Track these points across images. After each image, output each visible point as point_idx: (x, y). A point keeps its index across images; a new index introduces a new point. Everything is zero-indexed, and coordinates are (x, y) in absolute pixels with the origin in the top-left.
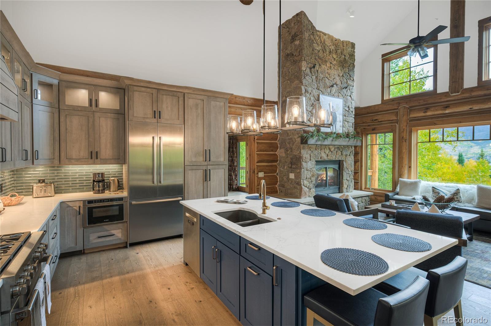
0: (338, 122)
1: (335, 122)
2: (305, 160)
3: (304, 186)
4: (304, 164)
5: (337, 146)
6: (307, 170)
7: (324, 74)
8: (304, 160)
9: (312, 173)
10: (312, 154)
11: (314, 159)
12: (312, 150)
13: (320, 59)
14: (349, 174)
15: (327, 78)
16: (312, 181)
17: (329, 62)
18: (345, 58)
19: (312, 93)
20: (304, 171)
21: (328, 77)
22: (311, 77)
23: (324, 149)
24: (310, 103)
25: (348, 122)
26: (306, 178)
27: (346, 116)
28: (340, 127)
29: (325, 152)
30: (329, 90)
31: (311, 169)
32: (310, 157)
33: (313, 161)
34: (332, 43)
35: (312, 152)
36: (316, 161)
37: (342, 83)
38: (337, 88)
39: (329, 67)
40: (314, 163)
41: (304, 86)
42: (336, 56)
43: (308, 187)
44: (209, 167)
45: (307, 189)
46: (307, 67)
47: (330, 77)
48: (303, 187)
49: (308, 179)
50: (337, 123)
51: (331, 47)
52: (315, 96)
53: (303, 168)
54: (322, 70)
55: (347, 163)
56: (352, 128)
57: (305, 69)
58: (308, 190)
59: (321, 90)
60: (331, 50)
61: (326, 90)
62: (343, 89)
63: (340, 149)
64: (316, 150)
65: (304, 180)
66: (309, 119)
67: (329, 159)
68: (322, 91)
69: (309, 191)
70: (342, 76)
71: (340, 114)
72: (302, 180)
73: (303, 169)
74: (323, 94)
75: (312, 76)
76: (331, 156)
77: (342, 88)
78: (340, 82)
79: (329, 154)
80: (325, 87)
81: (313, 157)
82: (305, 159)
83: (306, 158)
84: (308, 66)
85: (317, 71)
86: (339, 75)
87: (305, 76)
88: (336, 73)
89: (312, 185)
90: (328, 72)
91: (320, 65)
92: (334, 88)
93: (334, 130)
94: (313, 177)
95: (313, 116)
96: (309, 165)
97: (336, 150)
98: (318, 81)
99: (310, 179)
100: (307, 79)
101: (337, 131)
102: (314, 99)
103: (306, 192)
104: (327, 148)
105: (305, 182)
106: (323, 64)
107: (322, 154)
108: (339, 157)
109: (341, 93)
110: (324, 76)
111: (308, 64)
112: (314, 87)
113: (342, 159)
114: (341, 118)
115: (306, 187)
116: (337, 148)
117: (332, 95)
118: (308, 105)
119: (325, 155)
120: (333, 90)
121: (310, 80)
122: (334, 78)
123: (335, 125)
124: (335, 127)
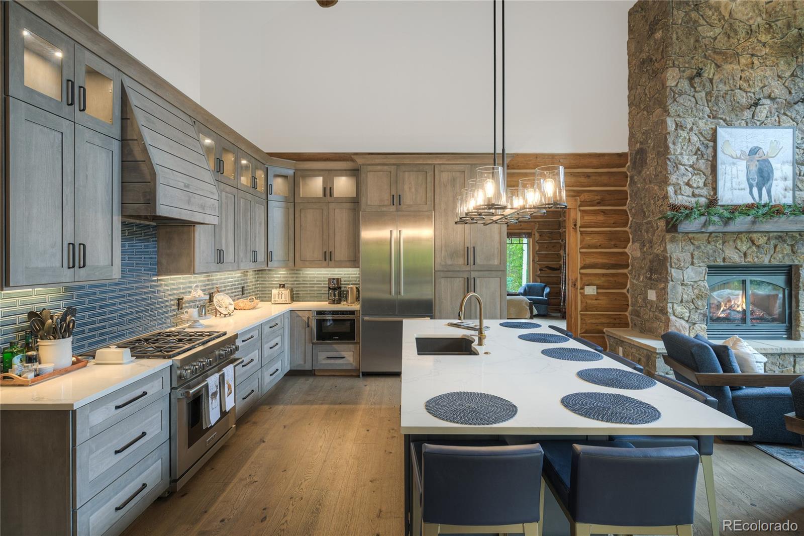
0: (776, 180)
1: (768, 180)
2: (676, 264)
3: (676, 317)
4: (674, 272)
5: (775, 234)
6: (682, 285)
7: (731, 82)
8: (673, 264)
9: (696, 291)
10: (696, 253)
11: (704, 262)
12: (696, 243)
13: (720, 53)
15: (740, 89)
16: (697, 308)
17: (747, 54)
18: (800, 34)
19: (695, 128)
20: (674, 287)
21: (745, 85)
22: (694, 96)
23: (734, 241)
24: (690, 148)
26: (682, 301)
28: (783, 192)
29: (736, 248)
30: (747, 114)
31: (695, 282)
32: (693, 258)
33: (700, 266)
34: (757, 11)
35: (698, 247)
36: (709, 267)
37: (790, 93)
38: (776, 106)
39: (746, 65)
40: (704, 269)
41: (673, 117)
42: (769, 37)
43: (687, 319)
44: (474, 274)
45: (683, 322)
46: (680, 78)
47: (749, 85)
48: (672, 318)
49: (687, 302)
50: (774, 183)
51: (751, 22)
52: (703, 133)
53: (672, 281)
54: (726, 75)
57: (675, 83)
58: (687, 326)
59: (721, 119)
60: (753, 27)
61: (737, 115)
62: (796, 103)
63: (785, 241)
64: (709, 243)
65: (675, 306)
66: (689, 180)
67: (749, 262)
68: (725, 120)
69: (690, 327)
70: (792, 75)
71: (783, 163)
72: (670, 305)
73: (671, 283)
74: (729, 124)
75: (696, 95)
76: (757, 257)
77: (792, 102)
78: (785, 91)
79: (749, 252)
80: (737, 108)
81: (699, 258)
82: (676, 261)
83: (678, 260)
84: (685, 74)
85: (711, 81)
86: (779, 76)
87: (677, 96)
88: (768, 73)
89: (697, 316)
90: (743, 76)
91: (718, 66)
92: (762, 107)
93: (765, 199)
94: (701, 299)
95: (699, 174)
96: (690, 274)
97: (772, 243)
98: (712, 100)
99: (691, 303)
100: (682, 102)
101: (775, 201)
102: (702, 139)
103: (681, 328)
104: (744, 239)
105: (679, 309)
106: (725, 61)
107: (728, 252)
108: (784, 257)
109: (789, 114)
110: (730, 87)
111: (684, 71)
112: (701, 114)
113: (796, 262)
114: (788, 170)
115: (683, 318)
116: (776, 238)
117: (758, 123)
118: (684, 153)
119: (737, 252)
120: (762, 112)
121: (689, 102)
122: (762, 85)
123: (767, 185)
124: (769, 192)
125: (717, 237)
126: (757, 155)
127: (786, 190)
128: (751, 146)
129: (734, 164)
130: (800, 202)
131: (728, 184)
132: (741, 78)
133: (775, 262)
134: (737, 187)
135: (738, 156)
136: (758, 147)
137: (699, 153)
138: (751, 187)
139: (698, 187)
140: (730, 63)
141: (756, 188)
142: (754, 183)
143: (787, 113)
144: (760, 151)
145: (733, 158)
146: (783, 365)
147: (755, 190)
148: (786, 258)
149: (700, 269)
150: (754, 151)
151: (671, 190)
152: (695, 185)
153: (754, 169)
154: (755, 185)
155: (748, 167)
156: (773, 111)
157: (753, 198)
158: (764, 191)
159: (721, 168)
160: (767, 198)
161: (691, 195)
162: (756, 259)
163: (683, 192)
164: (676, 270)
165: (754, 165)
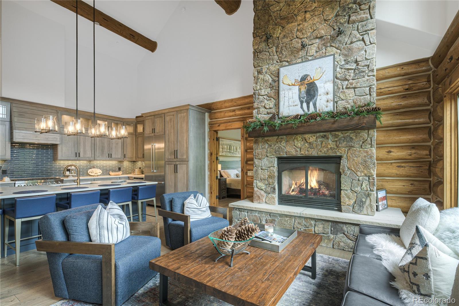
0: (320, 95)
1: (314, 96)
2: (257, 157)
3: (258, 188)
4: (256, 161)
5: (321, 134)
6: (261, 169)
7: (290, 35)
9: (269, 173)
10: (269, 149)
11: (273, 155)
12: (269, 143)
13: (284, 18)
14: (359, 180)
15: (297, 38)
16: (270, 184)
17: (302, 12)
19: (268, 71)
20: (257, 170)
21: (300, 35)
23: (293, 140)
24: (266, 84)
25: (355, 88)
26: (261, 179)
27: (346, 80)
28: (325, 103)
29: (294, 145)
30: (302, 53)
31: (268, 168)
32: (267, 152)
33: (271, 158)
35: (271, 146)
36: (280, 159)
37: (334, 29)
38: (323, 42)
39: (302, 20)
40: (275, 160)
41: (257, 67)
43: (265, 190)
44: (177, 163)
45: (262, 192)
46: (260, 43)
47: (302, 33)
48: (256, 189)
49: (264, 179)
50: (319, 97)
52: (273, 73)
54: (287, 32)
55: (351, 160)
56: (368, 96)
57: (257, 47)
58: (265, 195)
59: (285, 61)
61: (295, 56)
62: (337, 36)
63: (328, 138)
64: (277, 143)
65: (257, 182)
66: (265, 105)
67: (302, 154)
68: (287, 62)
69: (267, 195)
70: (336, 16)
71: (326, 82)
72: (255, 181)
73: (255, 168)
74: (290, 63)
75: (269, 50)
76: (308, 151)
77: (335, 36)
78: (329, 29)
79: (303, 147)
80: (294, 52)
81: (270, 152)
82: (257, 155)
84: (262, 39)
85: (278, 38)
86: (325, 20)
87: (259, 54)
88: (316, 20)
89: (270, 189)
90: (299, 28)
91: (283, 27)
92: (312, 45)
93: (312, 109)
94: (271, 178)
95: (271, 100)
96: (265, 162)
97: (319, 140)
98: (279, 51)
99: (266, 181)
100: (261, 57)
101: (319, 110)
102: (273, 77)
103: (260, 195)
104: (299, 139)
105: (260, 184)
106: (288, 23)
107: (288, 148)
108: (328, 150)
109: (334, 45)
110: (290, 38)
111: (262, 38)
112: (271, 61)
113: (338, 154)
114: (330, 87)
115: (262, 190)
116: (322, 137)
117: (310, 58)
118: (262, 88)
119: (294, 148)
120: (312, 50)
121: (265, 56)
122: (313, 30)
123: (313, 101)
124: (315, 105)
125: (282, 138)
126: (306, 81)
127: (328, 101)
128: (301, 75)
129: (290, 89)
130: (341, 109)
131: (286, 104)
132: (298, 30)
133: (321, 154)
134: (293, 104)
135: (293, 84)
136: (306, 75)
137: (271, 86)
138: (302, 103)
139: (270, 108)
140: (292, 22)
141: (305, 103)
142: (304, 100)
143: (332, 45)
144: (309, 78)
145: (289, 85)
147: (305, 105)
148: (330, 151)
149: (271, 159)
150: (304, 78)
151: (255, 112)
152: (268, 107)
153: (303, 90)
154: (304, 101)
155: (300, 90)
156: (320, 46)
157: (304, 111)
158: (311, 104)
159: (282, 93)
160: (313, 109)
161: (266, 113)
162: (307, 152)
163: (261, 112)
164: (258, 160)
165: (304, 87)
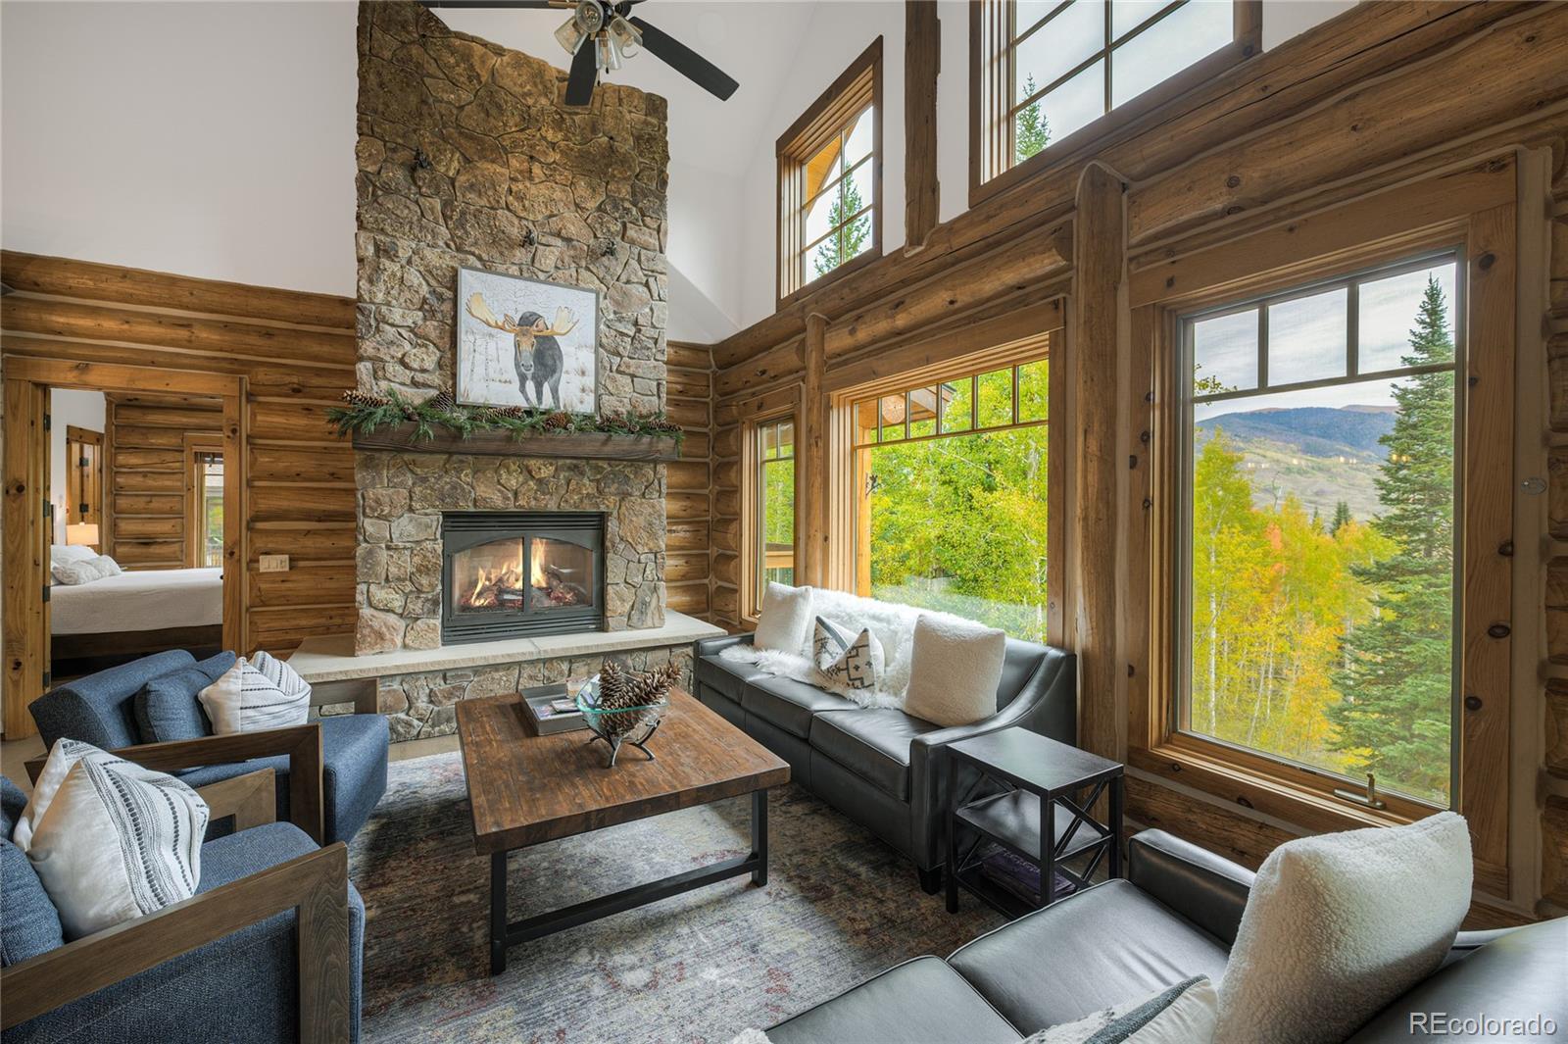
1: (554, 371)
2: (373, 510)
3: (376, 608)
4: (369, 525)
5: (568, 461)
6: (388, 548)
7: (490, 193)
8: (367, 510)
9: (417, 560)
10: (417, 490)
11: (434, 507)
12: (418, 471)
13: (471, 138)
14: (639, 562)
15: (508, 208)
16: (419, 591)
17: (522, 153)
18: (611, 147)
19: (415, 258)
20: (370, 552)
21: (516, 205)
22: (417, 202)
23: (496, 471)
24: (408, 295)
25: (633, 376)
26: (387, 580)
27: (619, 354)
28: (579, 394)
29: (499, 483)
30: (521, 255)
31: (418, 542)
32: (411, 498)
33: (426, 514)
34: (540, 87)
35: (424, 480)
36: (445, 515)
37: (595, 236)
38: (572, 252)
39: (521, 172)
40: (435, 520)
41: (371, 231)
42: (560, 136)
43: (400, 611)
45: (392, 619)
46: (385, 161)
47: (524, 206)
48: (366, 612)
49: (399, 579)
50: (564, 378)
51: (530, 101)
52: (435, 272)
53: (366, 541)
54: (481, 179)
55: (627, 522)
56: (655, 398)
57: (375, 168)
58: (401, 624)
59: (473, 254)
60: (533, 111)
61: (502, 254)
62: (603, 255)
63: (582, 474)
64: (446, 472)
65: (373, 588)
66: (404, 355)
67: (521, 506)
68: (479, 258)
69: (407, 626)
70: (599, 209)
71: (579, 347)
72: (362, 587)
73: (364, 545)
74: (487, 267)
75: (422, 200)
76: (535, 499)
77: (599, 251)
78: (586, 231)
79: (523, 490)
80: (498, 240)
81: (424, 498)
82: (373, 504)
83: (378, 501)
84: (396, 156)
85: (453, 181)
86: (577, 205)
87: (379, 192)
88: (558, 195)
89: (420, 605)
90: (514, 189)
91: (468, 160)
92: (548, 248)
93: (547, 402)
94: (427, 574)
95: (426, 346)
96: (404, 527)
97: (562, 477)
98: (455, 218)
99: (408, 583)
100: (390, 206)
101: (565, 406)
102: (433, 283)
103: (384, 629)
104: (513, 467)
105: (380, 594)
106: (483, 158)
107: (483, 488)
108: (582, 501)
109: (595, 271)
110: (489, 202)
111: (394, 150)
112: (429, 237)
113: (603, 508)
114: (588, 359)
115: (390, 611)
116: (570, 469)
117: (542, 276)
118: (394, 302)
119: (499, 491)
120: (550, 256)
121: (406, 211)
122: (548, 213)
123: (552, 380)
124: (555, 392)
125: (462, 461)
126: (534, 327)
127: (583, 390)
128: (523, 310)
129: (491, 335)
130: (608, 413)
131: (480, 370)
132: (510, 191)
133: (566, 508)
134: (497, 377)
135: (500, 324)
136: (535, 314)
137: (426, 307)
138: (523, 379)
139: (423, 371)
140: (493, 161)
141: (532, 383)
142: (529, 374)
143: (591, 267)
144: (540, 323)
145: (489, 325)
146: (549, 678)
147: (530, 386)
148: (586, 501)
149: (426, 519)
150: (528, 321)
151: (363, 369)
152: (415, 365)
153: (528, 348)
154: (529, 377)
155: (517, 345)
156: (566, 259)
157: (527, 400)
158: (546, 388)
159: (465, 341)
160: (551, 400)
161: (408, 382)
162: (533, 503)
163: (388, 375)
164: (374, 520)
165: (529, 343)
